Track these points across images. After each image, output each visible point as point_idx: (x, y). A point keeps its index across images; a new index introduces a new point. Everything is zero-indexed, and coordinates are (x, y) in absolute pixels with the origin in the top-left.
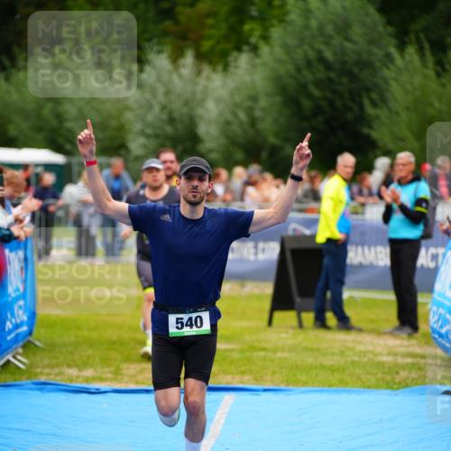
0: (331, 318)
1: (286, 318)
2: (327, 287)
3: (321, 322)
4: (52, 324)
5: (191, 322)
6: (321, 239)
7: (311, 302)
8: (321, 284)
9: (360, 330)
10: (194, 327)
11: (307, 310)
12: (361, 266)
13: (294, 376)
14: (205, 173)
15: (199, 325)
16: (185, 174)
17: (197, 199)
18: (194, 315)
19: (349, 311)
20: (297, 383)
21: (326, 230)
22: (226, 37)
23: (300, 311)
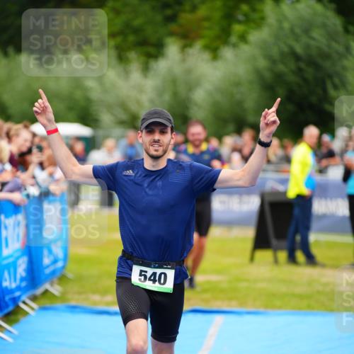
0: (300, 256)
1: (265, 255)
2: (296, 232)
3: (292, 259)
4: (80, 260)
5: (155, 277)
6: (292, 194)
7: (284, 243)
9: (323, 266)
10: (157, 283)
11: (281, 249)
12: (324, 216)
13: (271, 302)
14: (166, 126)
16: (147, 127)
17: (160, 153)
18: (159, 271)
19: (315, 251)
20: (274, 307)
21: (296, 187)
22: (218, 37)
23: (276, 250)
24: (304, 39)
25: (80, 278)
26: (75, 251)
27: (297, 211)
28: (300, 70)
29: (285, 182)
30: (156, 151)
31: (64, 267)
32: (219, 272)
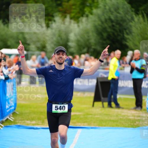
0: (113, 104)
1: (98, 104)
2: (112, 94)
3: (110, 105)
5: (61, 108)
6: (110, 78)
7: (107, 99)
8: (110, 93)
9: (123, 108)
10: (62, 110)
11: (105, 101)
12: (123, 87)
13: (101, 123)
15: (64, 109)
17: (62, 62)
18: (62, 105)
19: (119, 102)
20: (102, 126)
21: (111, 76)
22: (79, 13)
23: (103, 102)
24: (115, 13)
25: (21, 114)
26: (20, 102)
27: (112, 85)
28: (113, 26)
29: (107, 73)
30: (61, 61)
31: (15, 109)
32: (79, 111)
